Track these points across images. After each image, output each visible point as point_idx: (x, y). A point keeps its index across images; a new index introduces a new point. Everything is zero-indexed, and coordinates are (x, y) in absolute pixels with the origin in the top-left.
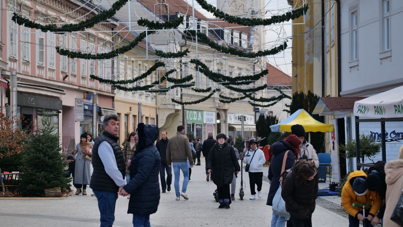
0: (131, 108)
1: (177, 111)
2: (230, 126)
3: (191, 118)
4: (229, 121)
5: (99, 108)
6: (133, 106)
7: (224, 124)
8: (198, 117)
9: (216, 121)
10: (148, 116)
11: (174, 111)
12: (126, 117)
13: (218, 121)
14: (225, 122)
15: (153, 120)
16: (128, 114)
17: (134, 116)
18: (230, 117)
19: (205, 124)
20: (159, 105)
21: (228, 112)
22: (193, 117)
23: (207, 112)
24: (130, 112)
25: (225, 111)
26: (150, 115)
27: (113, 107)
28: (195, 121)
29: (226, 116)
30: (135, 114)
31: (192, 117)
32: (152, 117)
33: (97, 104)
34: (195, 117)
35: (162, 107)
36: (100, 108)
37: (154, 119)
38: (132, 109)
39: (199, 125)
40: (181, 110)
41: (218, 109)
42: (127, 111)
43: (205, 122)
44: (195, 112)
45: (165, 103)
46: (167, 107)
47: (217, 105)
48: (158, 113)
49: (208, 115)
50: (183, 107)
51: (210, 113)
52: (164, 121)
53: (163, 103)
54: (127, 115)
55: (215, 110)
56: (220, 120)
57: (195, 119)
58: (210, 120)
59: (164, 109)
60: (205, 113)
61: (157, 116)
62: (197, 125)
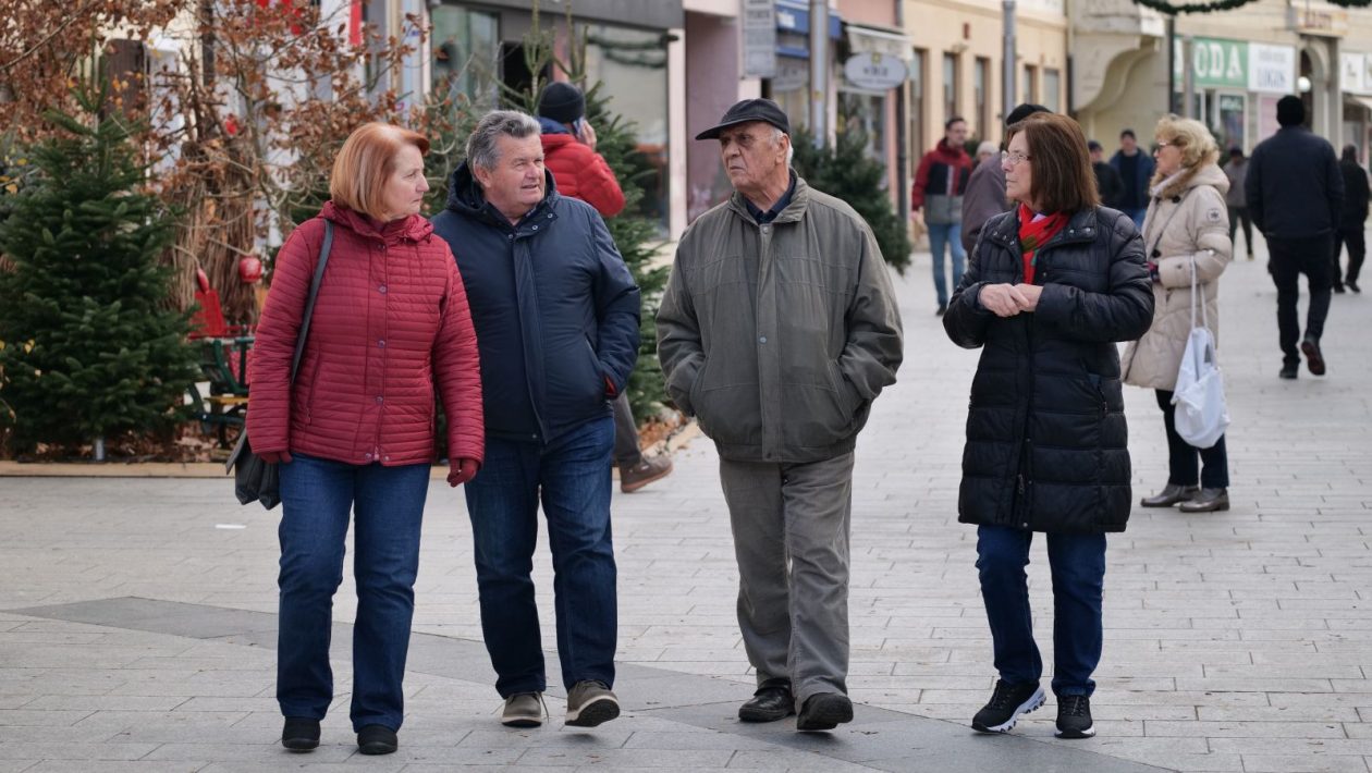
0: (966, 28)
1: (1148, 41)
2: (1349, 101)
3: (1201, 68)
4: (1345, 84)
5: (837, 26)
6: (973, 20)
7: (1326, 96)
8: (1227, 67)
9: (1296, 84)
10: (1033, 59)
11: (1136, 43)
12: (949, 63)
13: (1304, 84)
14: (1332, 84)
15: (1052, 78)
16: (957, 51)
17: (983, 62)
18: (1349, 67)
19: (1253, 96)
20: (1076, 17)
21: (1341, 45)
22: (1209, 67)
23: (1264, 48)
24: (965, 42)
25: (1331, 42)
26: (1042, 58)
27: (898, 21)
28: (1216, 81)
29: (1334, 64)
30: (983, 53)
31: (1205, 68)
32: (1049, 63)
33: (827, 9)
34: (1218, 66)
35: (1088, 25)
36: (844, 24)
37: (1055, 73)
38: (973, 32)
39: (1232, 98)
40: (1160, 38)
41: (1303, 36)
42: (952, 39)
43: (1253, 86)
44: (1216, 48)
45: (1103, 11)
46: (1108, 25)
47: (1301, 21)
48: (1072, 50)
49: (1265, 56)
50: (1171, 27)
51: (1274, 49)
52: (1099, 83)
53: (1093, 10)
54: (953, 57)
55: (1292, 38)
56: (1310, 80)
57: (1216, 73)
58: (1273, 77)
59: (1096, 33)
60: (1254, 50)
61: (1069, 62)
62: (1222, 97)
